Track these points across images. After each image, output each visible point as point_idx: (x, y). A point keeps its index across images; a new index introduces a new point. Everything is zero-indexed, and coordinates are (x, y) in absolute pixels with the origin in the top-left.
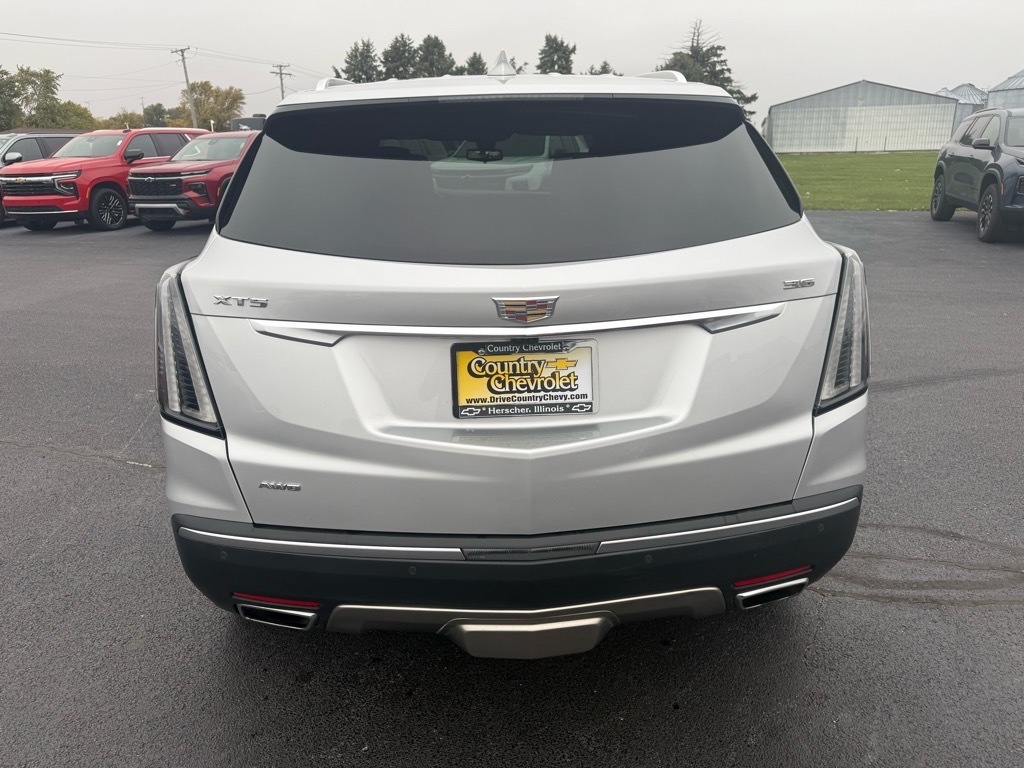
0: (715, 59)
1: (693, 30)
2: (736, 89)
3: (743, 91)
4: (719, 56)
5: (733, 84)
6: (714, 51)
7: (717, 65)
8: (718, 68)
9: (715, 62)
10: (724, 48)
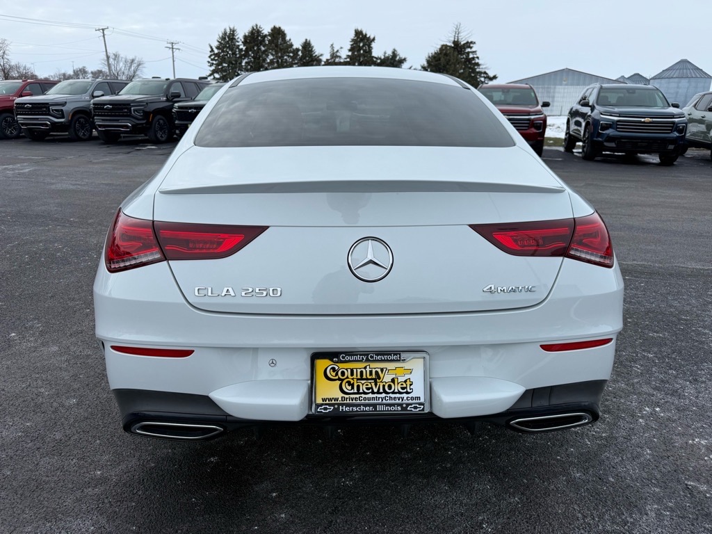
0: (469, 50)
1: (455, 29)
2: (483, 71)
3: (487, 72)
4: (471, 48)
5: (481, 67)
6: (468, 45)
7: (470, 54)
8: (471, 56)
9: (468, 53)
10: (475, 43)
